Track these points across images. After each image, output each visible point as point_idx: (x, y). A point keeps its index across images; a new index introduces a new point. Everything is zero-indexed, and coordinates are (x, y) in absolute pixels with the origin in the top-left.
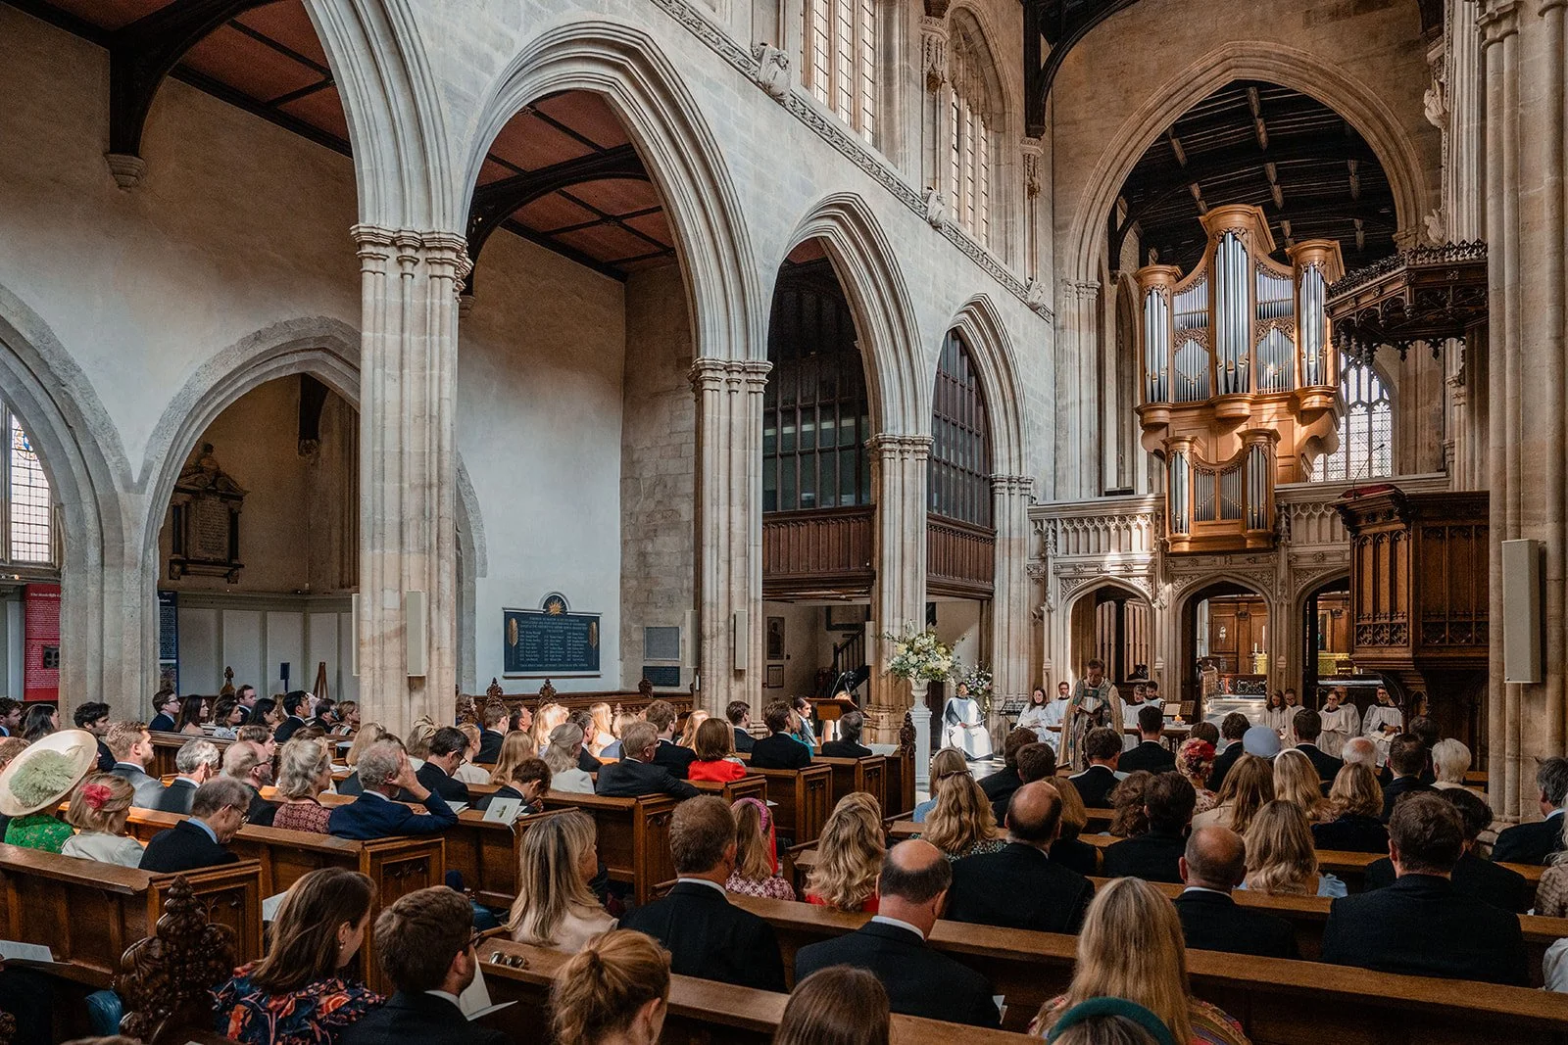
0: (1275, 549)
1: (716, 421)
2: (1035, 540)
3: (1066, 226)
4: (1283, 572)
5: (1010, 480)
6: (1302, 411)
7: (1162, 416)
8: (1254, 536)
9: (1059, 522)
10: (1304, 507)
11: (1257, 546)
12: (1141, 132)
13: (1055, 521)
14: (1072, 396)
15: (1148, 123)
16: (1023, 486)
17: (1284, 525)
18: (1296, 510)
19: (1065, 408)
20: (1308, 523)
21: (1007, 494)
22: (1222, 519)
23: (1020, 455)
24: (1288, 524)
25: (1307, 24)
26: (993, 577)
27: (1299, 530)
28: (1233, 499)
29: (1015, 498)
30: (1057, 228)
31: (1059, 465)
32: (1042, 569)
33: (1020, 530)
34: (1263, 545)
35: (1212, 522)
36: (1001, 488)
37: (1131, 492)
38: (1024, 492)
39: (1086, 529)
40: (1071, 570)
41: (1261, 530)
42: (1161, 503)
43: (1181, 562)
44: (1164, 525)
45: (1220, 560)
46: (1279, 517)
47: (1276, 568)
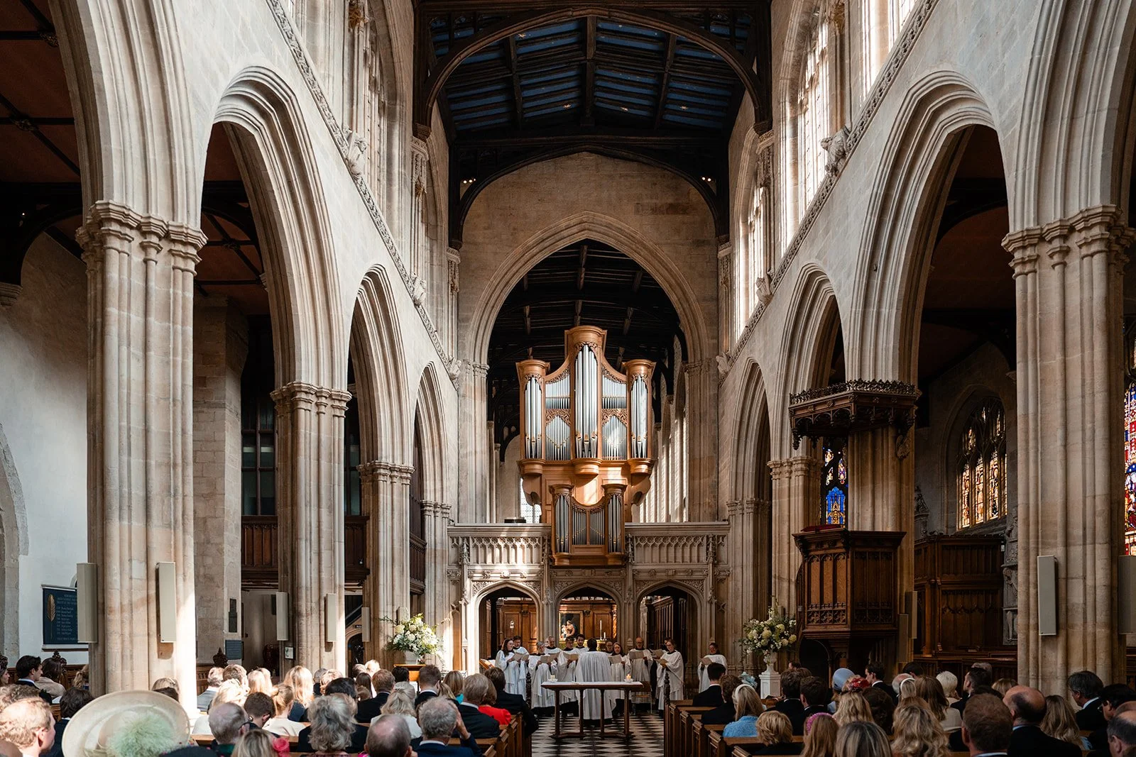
0: (624, 567)
1: (308, 436)
2: (452, 552)
3: (467, 319)
4: (630, 583)
5: (435, 506)
6: (632, 475)
7: (538, 468)
8: (614, 557)
9: (471, 540)
10: (642, 538)
11: (615, 564)
12: (522, 261)
13: (468, 539)
14: (470, 448)
15: (527, 256)
16: (444, 511)
17: (630, 550)
18: (637, 540)
19: (466, 455)
20: (644, 550)
21: (433, 516)
22: (591, 544)
23: (442, 488)
24: (633, 550)
25: (637, 211)
26: (424, 577)
27: (638, 554)
28: (598, 529)
29: (438, 519)
30: (461, 321)
31: (461, 498)
32: (459, 574)
33: (442, 543)
34: (619, 563)
35: (585, 546)
36: (430, 511)
37: (522, 521)
38: (445, 515)
39: (491, 547)
40: (481, 575)
41: (618, 553)
42: (549, 530)
43: (561, 573)
44: (550, 546)
45: (588, 572)
46: (627, 545)
47: (625, 579)
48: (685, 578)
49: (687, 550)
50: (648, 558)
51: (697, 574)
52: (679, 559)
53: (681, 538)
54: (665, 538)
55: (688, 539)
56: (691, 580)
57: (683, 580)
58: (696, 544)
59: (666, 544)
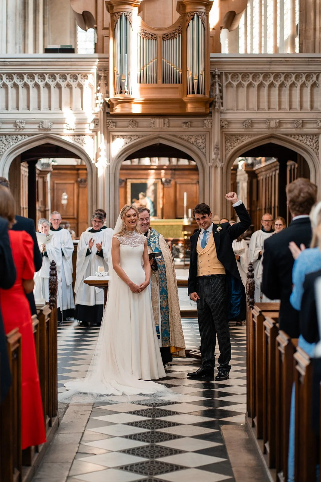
0: (210, 114)
4: (217, 137)
8: (195, 101)
10: (235, 75)
11: (197, 110)
17: (217, 92)
18: (227, 78)
20: (237, 91)
22: (163, 82)
24: (221, 91)
27: (229, 96)
28: (173, 64)
34: (202, 110)
35: (154, 86)
37: (71, 50)
39: (26, 86)
40: (11, 126)
41: (200, 96)
42: (104, 64)
44: (107, 84)
45: (158, 122)
46: (213, 85)
47: (209, 132)
48: (294, 131)
49: (296, 92)
50: (242, 103)
51: (308, 126)
52: (285, 105)
53: (287, 75)
54: (266, 75)
55: (298, 76)
56: (302, 135)
57: (291, 135)
58: (309, 84)
59: (267, 83)
